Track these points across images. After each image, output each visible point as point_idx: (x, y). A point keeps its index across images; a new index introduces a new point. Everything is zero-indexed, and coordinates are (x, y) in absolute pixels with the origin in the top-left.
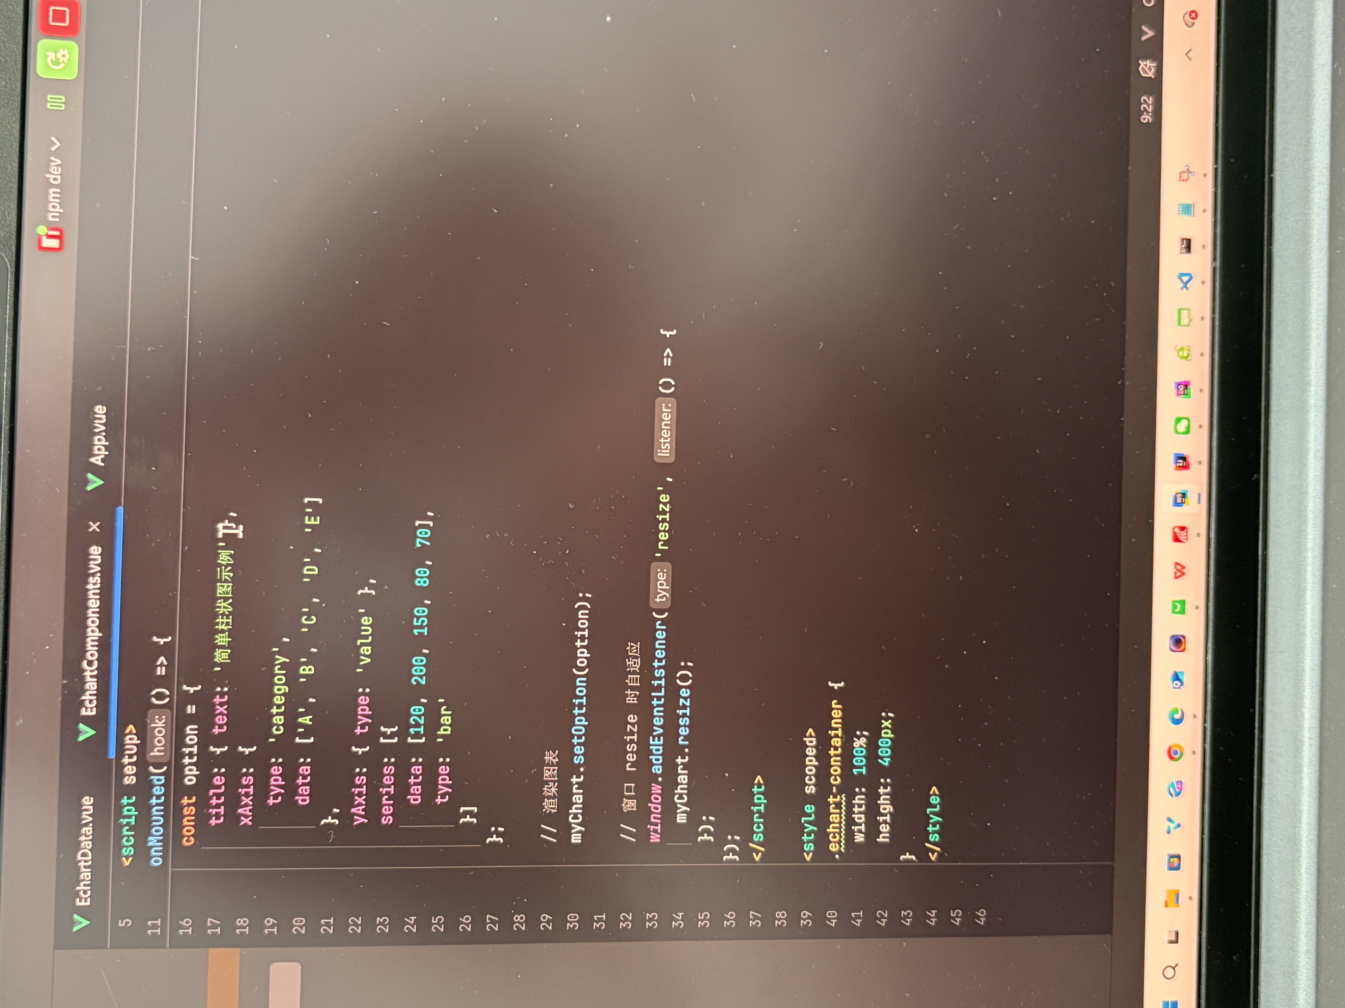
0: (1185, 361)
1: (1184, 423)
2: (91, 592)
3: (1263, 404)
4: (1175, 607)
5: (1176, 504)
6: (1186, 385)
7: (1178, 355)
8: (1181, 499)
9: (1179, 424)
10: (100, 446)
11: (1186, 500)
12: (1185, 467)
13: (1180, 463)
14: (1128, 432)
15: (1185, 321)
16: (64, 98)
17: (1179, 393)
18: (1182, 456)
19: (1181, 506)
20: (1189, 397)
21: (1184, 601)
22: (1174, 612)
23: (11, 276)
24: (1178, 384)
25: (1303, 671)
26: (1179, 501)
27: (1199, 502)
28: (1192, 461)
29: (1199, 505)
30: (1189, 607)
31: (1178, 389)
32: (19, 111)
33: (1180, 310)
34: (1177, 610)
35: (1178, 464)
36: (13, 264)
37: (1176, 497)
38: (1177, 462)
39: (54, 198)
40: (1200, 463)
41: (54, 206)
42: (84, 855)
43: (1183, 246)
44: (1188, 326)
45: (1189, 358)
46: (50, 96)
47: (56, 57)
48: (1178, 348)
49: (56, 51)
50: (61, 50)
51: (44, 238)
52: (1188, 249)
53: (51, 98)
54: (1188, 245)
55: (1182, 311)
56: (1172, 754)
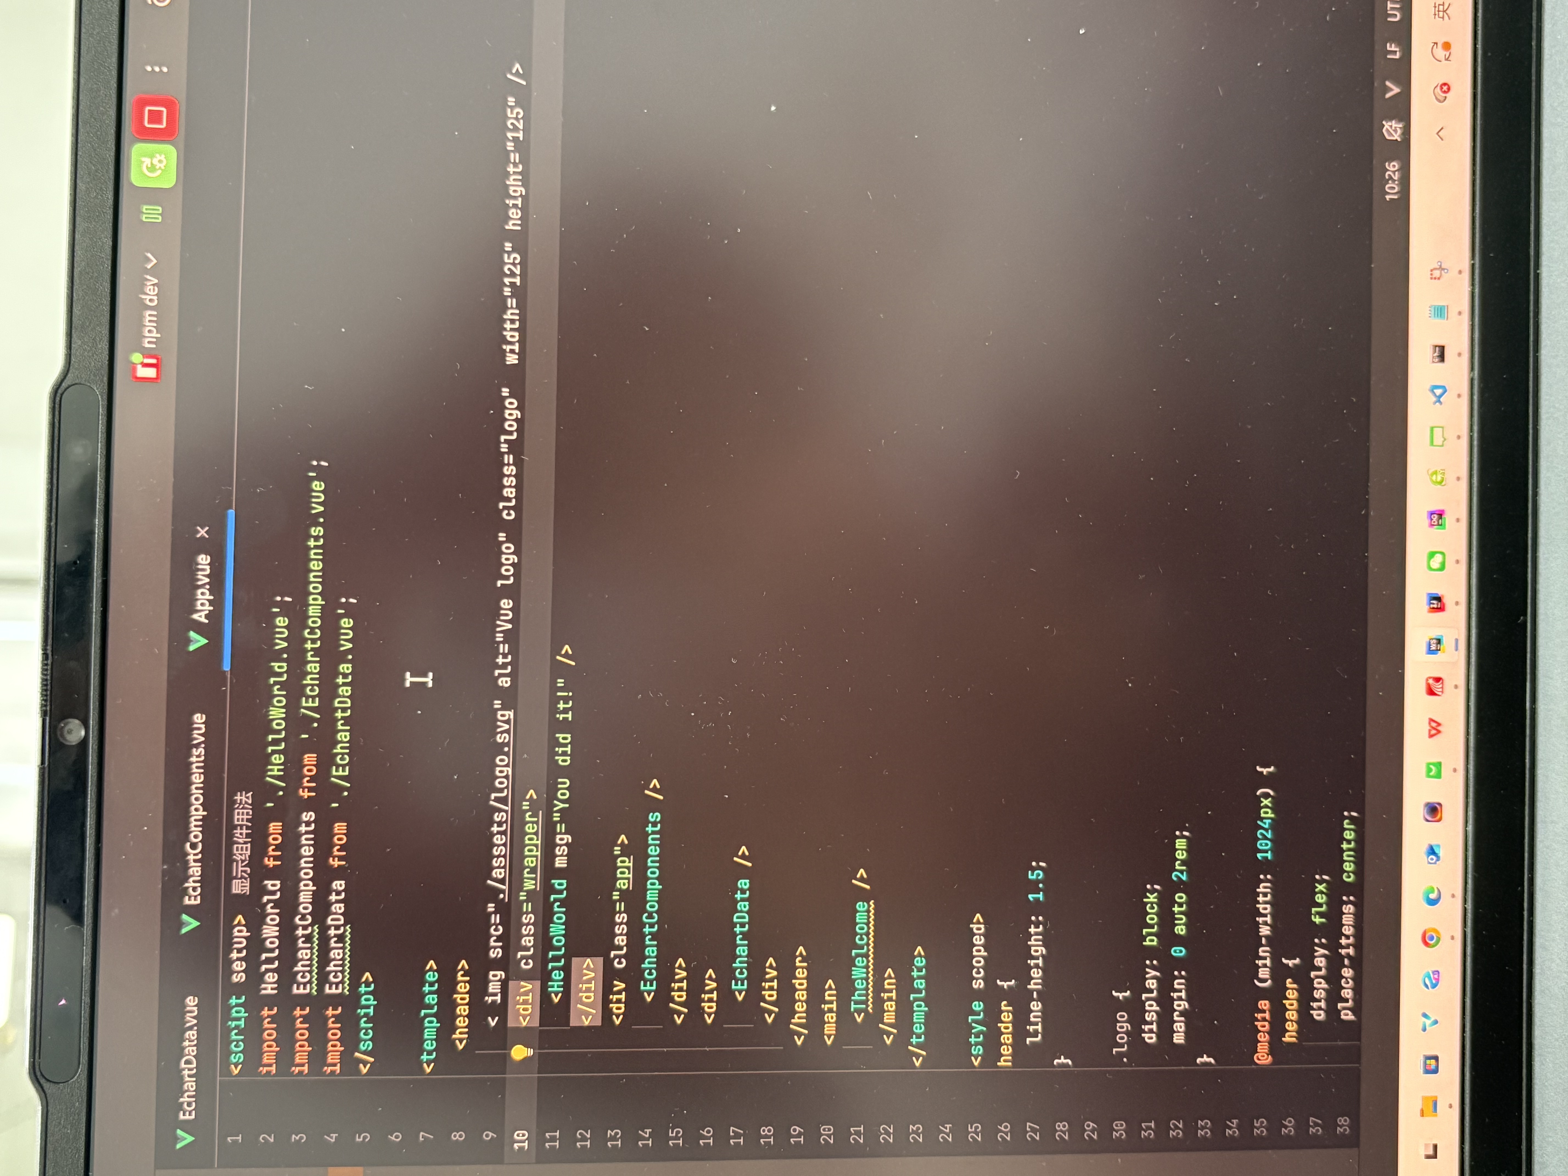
0: (1439, 486)
1: (1438, 558)
2: (194, 766)
3: (1530, 535)
4: (1430, 770)
5: (1430, 651)
6: (1441, 514)
7: (1431, 479)
8: (1435, 646)
9: (1432, 560)
10: (203, 599)
11: (1442, 647)
12: (1440, 608)
13: (1433, 604)
14: (1373, 569)
15: (1438, 440)
16: (160, 208)
17: (1433, 523)
18: (1436, 596)
19: (1436, 654)
20: (1444, 528)
21: (1440, 764)
22: (1429, 776)
23: (103, 411)
24: (1432, 513)
26: (1433, 647)
27: (1457, 649)
28: (1448, 601)
29: (1457, 652)
30: (1446, 770)
31: (1432, 519)
32: (111, 224)
33: (1432, 429)
34: (1431, 774)
35: (1432, 606)
36: (106, 397)
37: (1430, 643)
38: (1431, 603)
39: (150, 321)
40: (1457, 603)
41: (150, 331)
42: (188, 1062)
43: (1436, 354)
44: (1442, 446)
45: (1443, 484)
46: (145, 207)
47: (152, 164)
48: (1430, 472)
49: (152, 157)
50: (158, 155)
51: (139, 367)
52: (1442, 358)
53: (146, 209)
54: (1441, 354)
55: (1435, 429)
56: (1427, 940)
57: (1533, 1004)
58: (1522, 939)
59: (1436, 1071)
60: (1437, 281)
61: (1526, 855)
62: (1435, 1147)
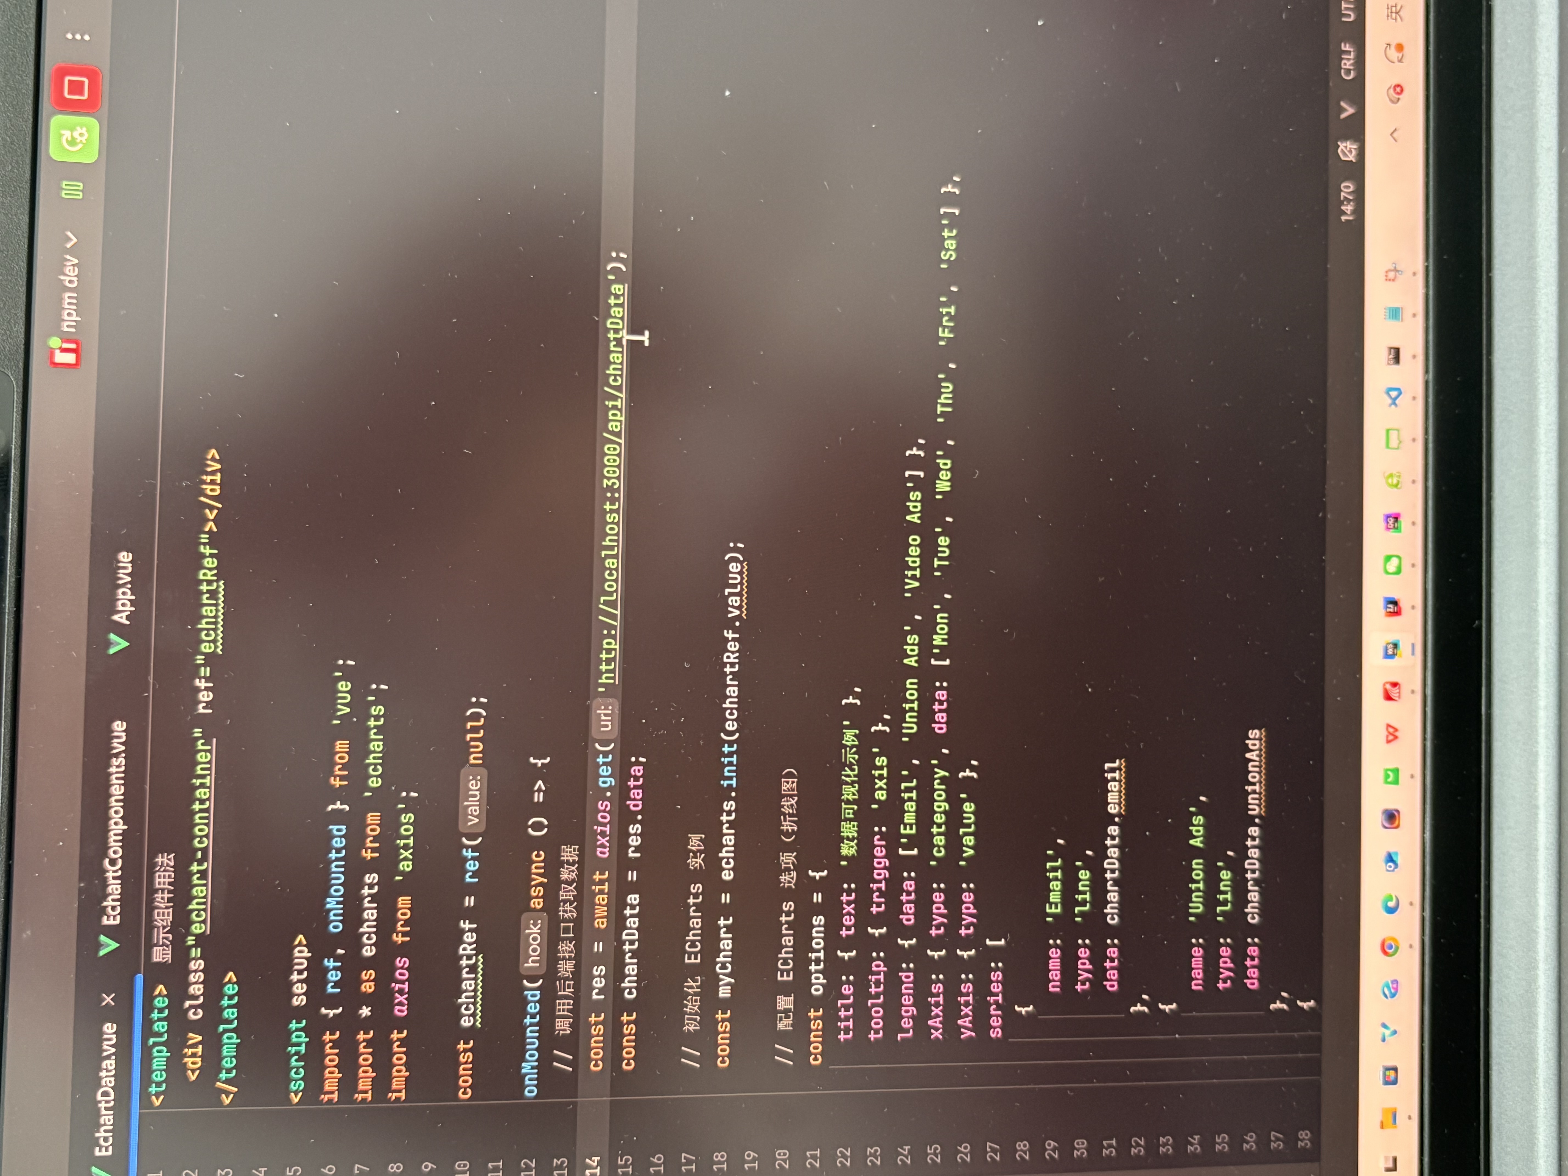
0: (1395, 489)
1: (1394, 562)
2: (114, 777)
3: (1484, 539)
4: (1387, 776)
5: (1387, 656)
6: (1396, 518)
7: (1387, 483)
8: (1392, 650)
9: (1388, 563)
10: (124, 600)
11: (1398, 652)
12: (1397, 613)
13: (1391, 608)
14: (1331, 574)
15: (1394, 443)
16: (81, 185)
17: (1389, 527)
18: (1392, 600)
19: (1393, 658)
20: (1400, 532)
21: (1397, 770)
22: (1386, 782)
23: (17, 398)
24: (1388, 517)
25: (1537, 850)
26: (1390, 652)
27: (1413, 653)
29: (1413, 657)
30: (1403, 776)
31: (1388, 523)
32: (28, 200)
33: (1388, 431)
34: (1389, 780)
35: (1389, 610)
36: (21, 383)
37: (1387, 647)
38: (1387, 607)
39: (69, 304)
40: (1413, 607)
41: (69, 314)
42: (105, 1094)
43: (1391, 356)
44: (1398, 448)
45: (1399, 486)
46: (64, 183)
47: (72, 136)
48: (1386, 475)
49: (72, 130)
50: (78, 128)
51: (57, 352)
52: (1397, 359)
53: (66, 185)
54: (1396, 355)
55: (1390, 431)
56: (1387, 949)
57: (1490, 1013)
58: (1479, 947)
59: (1395, 1082)
60: (1391, 283)
61: (1483, 861)
62: (1395, 1160)
